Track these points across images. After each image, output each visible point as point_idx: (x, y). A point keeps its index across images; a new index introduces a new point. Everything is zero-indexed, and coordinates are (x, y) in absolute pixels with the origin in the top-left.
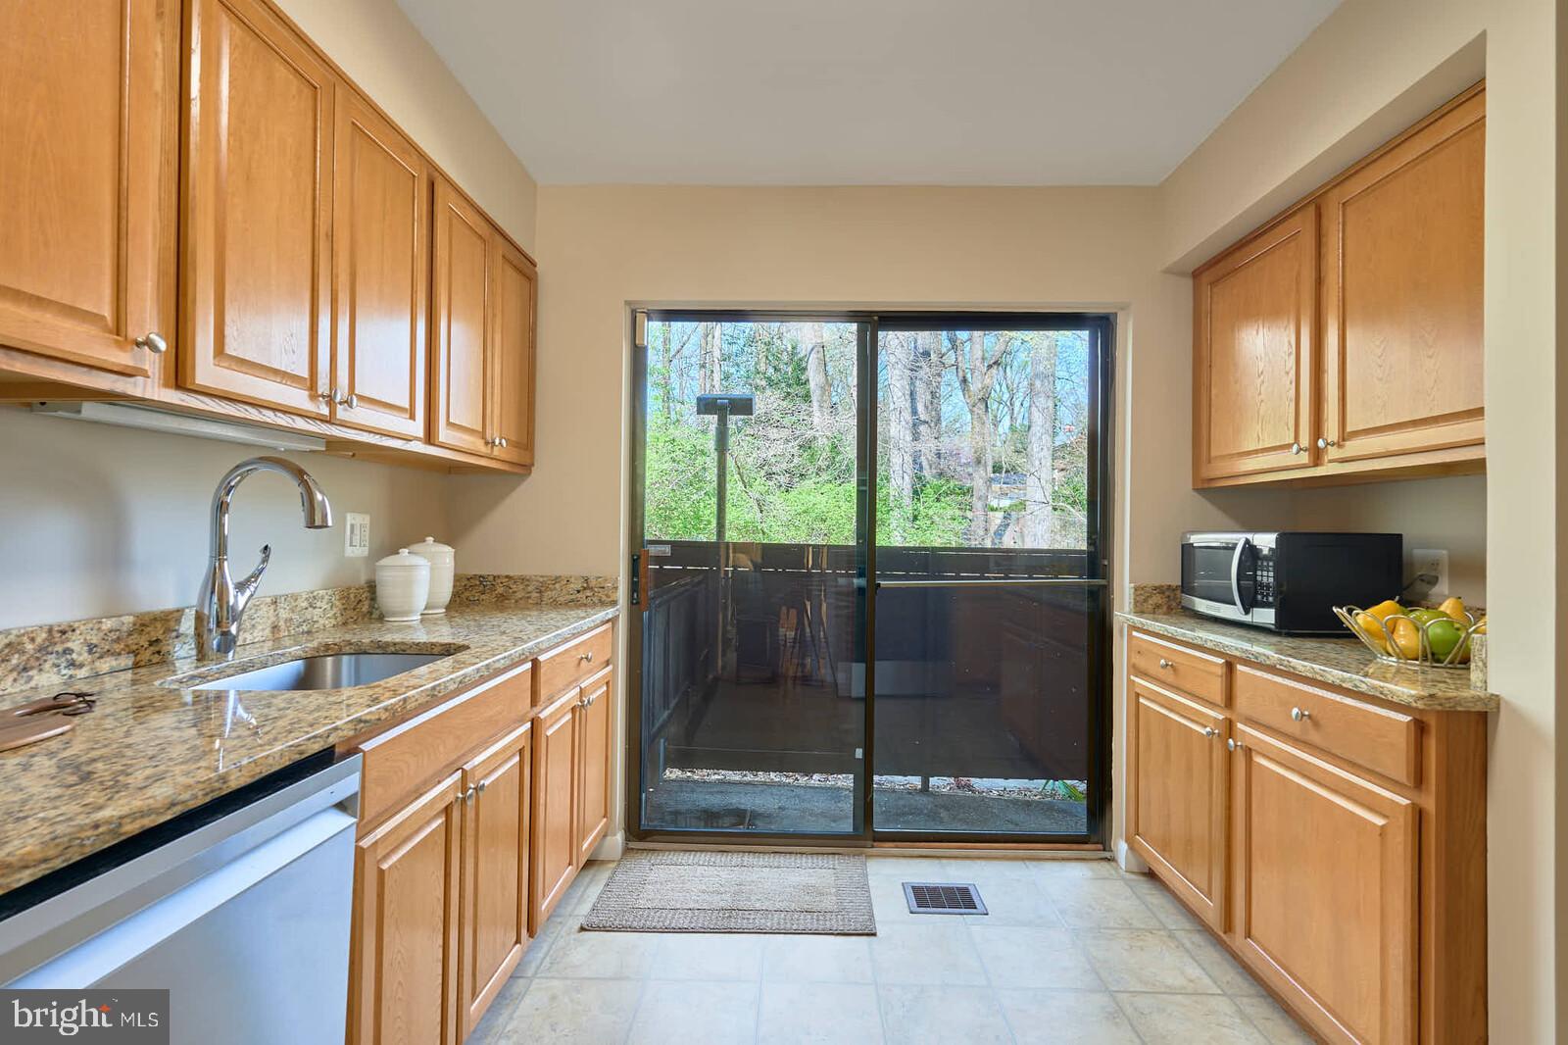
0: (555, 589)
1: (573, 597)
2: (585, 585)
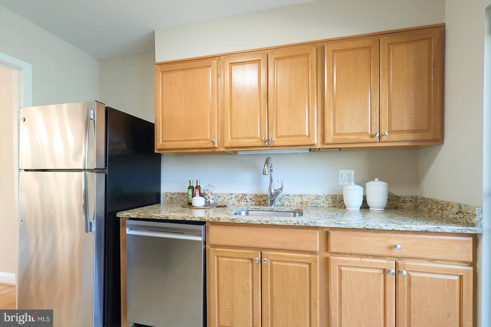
0: (447, 210)
1: (454, 216)
2: (460, 210)
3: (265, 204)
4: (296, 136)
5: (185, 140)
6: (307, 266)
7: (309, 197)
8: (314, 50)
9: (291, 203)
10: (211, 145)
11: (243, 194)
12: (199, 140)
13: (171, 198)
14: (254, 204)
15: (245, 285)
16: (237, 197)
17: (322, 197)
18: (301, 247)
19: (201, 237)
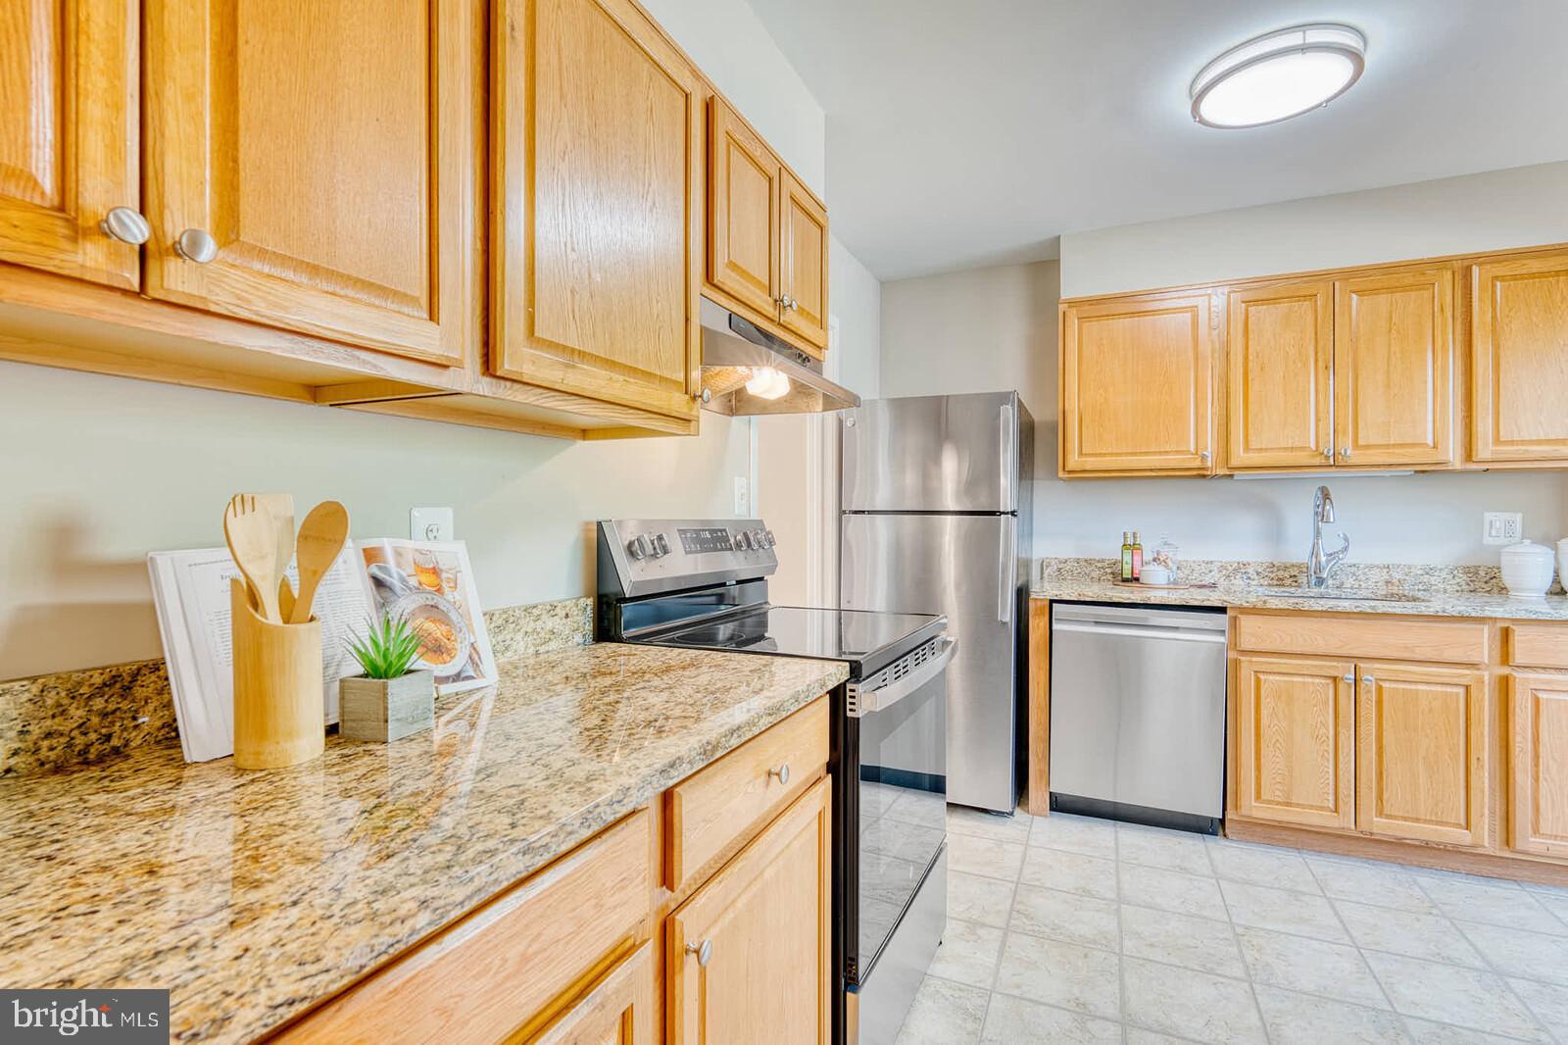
3: (1294, 584)
4: (1402, 445)
5: (1134, 454)
6: (1461, 691)
7: (1407, 570)
8: (1448, 275)
9: (1361, 583)
10: (1197, 463)
11: (1239, 563)
12: (1167, 453)
13: (1059, 570)
14: (1266, 583)
15: (1318, 726)
16: (1223, 567)
17: (1441, 570)
18: (1449, 655)
19: (1224, 635)
